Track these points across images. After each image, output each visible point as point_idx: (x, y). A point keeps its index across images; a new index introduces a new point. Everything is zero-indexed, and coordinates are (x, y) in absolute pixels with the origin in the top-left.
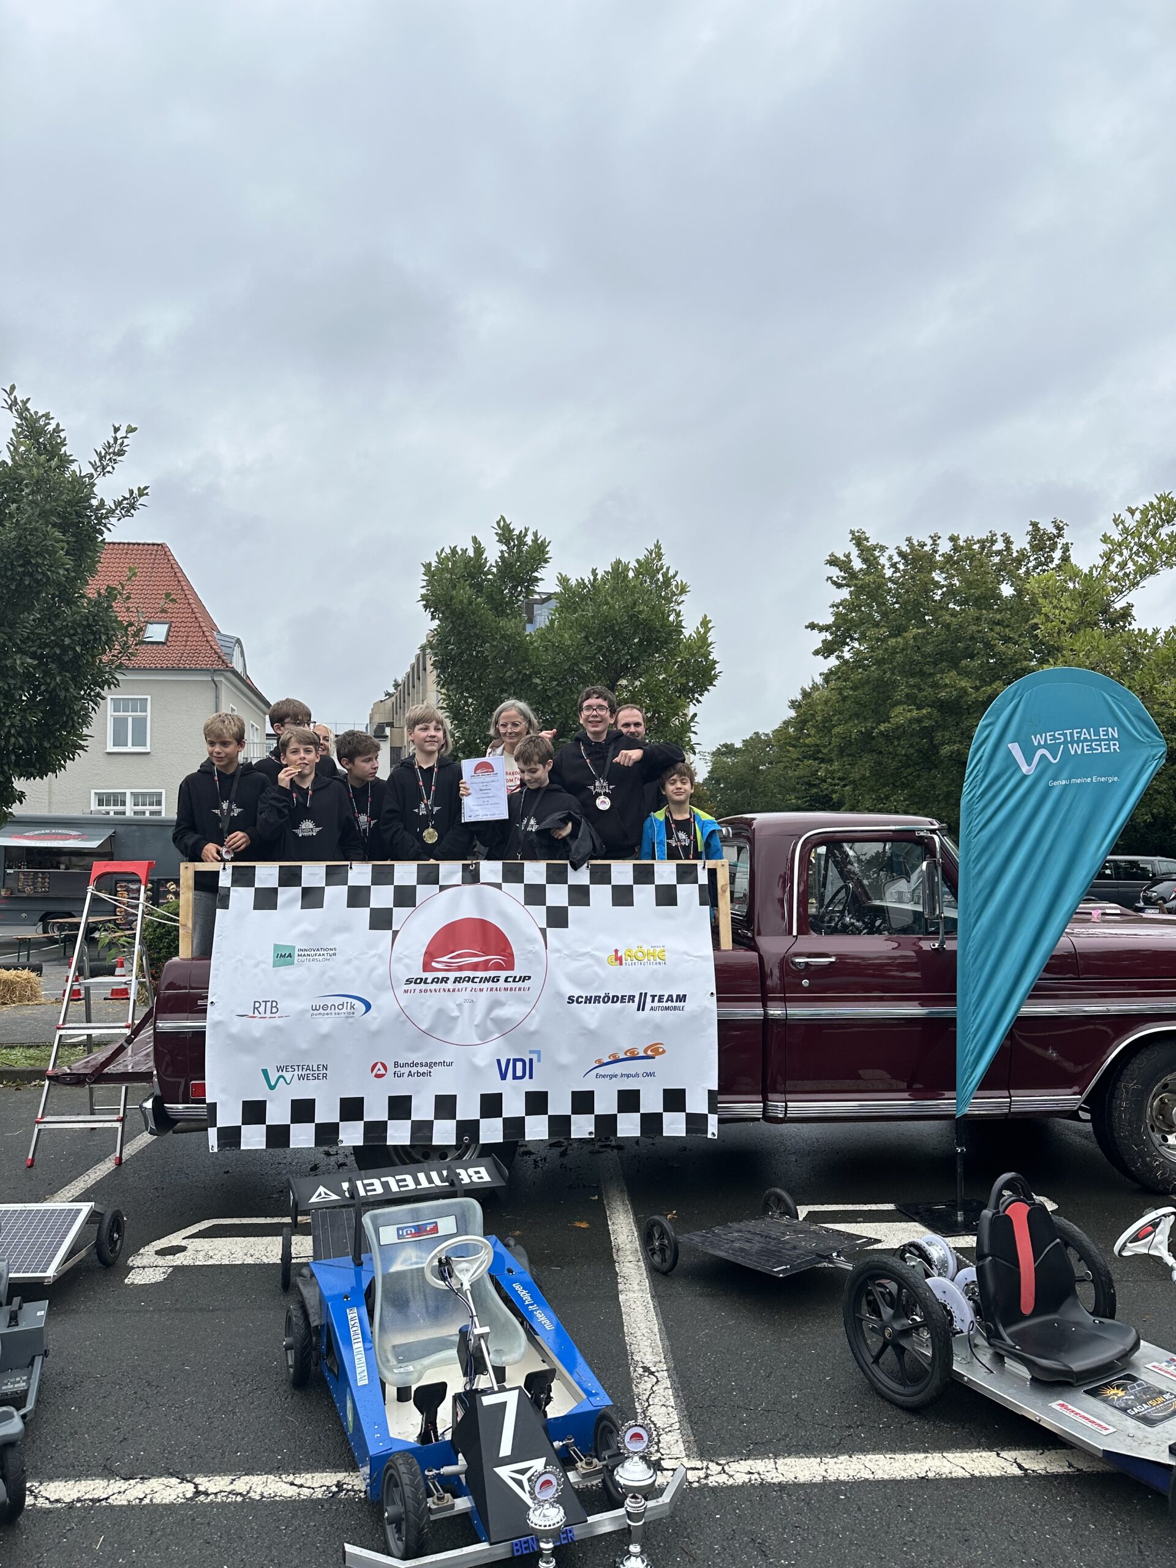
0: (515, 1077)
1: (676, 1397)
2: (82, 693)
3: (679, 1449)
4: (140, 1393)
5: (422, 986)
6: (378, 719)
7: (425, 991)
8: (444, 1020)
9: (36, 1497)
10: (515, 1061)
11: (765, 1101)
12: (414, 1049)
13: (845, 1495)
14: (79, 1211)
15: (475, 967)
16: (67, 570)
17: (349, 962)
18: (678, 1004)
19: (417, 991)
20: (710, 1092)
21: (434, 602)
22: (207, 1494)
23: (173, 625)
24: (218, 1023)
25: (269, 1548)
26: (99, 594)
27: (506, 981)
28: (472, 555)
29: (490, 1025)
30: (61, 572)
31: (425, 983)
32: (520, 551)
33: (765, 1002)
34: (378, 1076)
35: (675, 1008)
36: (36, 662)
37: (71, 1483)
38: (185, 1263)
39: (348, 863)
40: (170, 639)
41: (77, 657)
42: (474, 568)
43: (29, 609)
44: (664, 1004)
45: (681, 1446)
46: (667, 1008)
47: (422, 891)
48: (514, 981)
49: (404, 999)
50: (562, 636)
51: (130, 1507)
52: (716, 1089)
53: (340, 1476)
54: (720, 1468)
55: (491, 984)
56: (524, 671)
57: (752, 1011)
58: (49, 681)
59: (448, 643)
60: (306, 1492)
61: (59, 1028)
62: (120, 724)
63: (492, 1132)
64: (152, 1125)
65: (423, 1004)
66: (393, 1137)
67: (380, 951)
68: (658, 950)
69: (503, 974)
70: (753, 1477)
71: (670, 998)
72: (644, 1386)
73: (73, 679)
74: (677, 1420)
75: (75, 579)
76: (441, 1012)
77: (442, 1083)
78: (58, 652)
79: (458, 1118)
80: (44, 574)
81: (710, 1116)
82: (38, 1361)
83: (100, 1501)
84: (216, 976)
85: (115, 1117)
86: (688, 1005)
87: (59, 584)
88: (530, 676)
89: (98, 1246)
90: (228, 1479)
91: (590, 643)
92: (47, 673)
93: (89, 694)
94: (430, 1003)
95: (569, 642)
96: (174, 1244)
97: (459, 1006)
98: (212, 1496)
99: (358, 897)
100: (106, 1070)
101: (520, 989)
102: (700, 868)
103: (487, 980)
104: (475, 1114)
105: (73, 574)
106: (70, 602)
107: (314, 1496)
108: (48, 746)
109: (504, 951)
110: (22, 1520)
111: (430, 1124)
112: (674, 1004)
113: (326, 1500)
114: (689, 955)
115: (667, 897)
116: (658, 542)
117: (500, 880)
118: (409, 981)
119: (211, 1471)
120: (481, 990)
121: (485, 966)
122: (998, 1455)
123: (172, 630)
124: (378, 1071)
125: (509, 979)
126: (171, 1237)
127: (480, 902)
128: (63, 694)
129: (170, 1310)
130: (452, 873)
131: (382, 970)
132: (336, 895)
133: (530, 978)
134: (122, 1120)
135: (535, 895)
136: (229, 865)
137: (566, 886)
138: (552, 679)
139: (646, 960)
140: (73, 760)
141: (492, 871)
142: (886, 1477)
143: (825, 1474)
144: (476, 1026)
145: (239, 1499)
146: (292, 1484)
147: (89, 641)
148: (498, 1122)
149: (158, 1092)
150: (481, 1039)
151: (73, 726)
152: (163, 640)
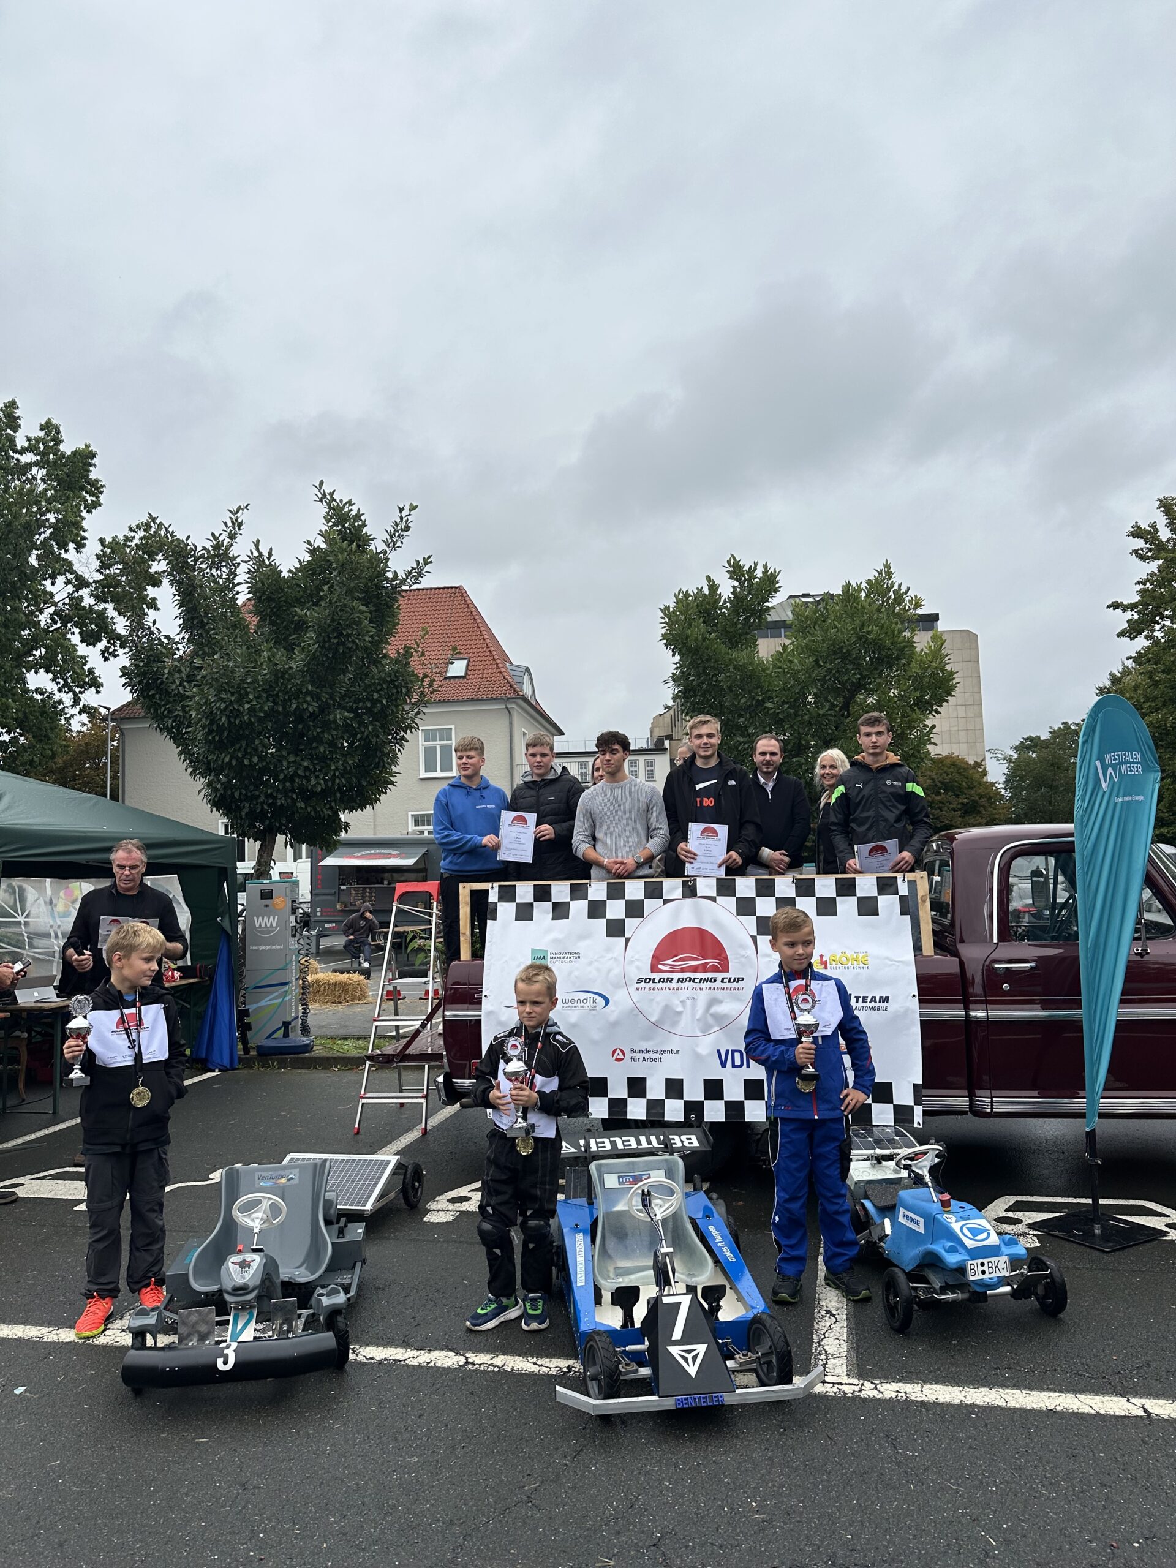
0: (734, 1066)
1: (849, 1333)
2: (390, 737)
3: (843, 1370)
4: (430, 1296)
5: (651, 985)
6: (659, 733)
7: (654, 989)
8: (670, 1016)
9: (357, 1355)
10: (733, 1051)
11: (971, 1096)
12: (647, 1038)
13: (977, 1415)
14: (388, 1162)
15: (695, 969)
16: (372, 636)
17: (591, 963)
18: (881, 1005)
19: (647, 989)
20: (915, 1085)
21: (675, 640)
22: (474, 1364)
23: (471, 660)
24: (490, 1013)
25: (514, 1401)
26: (399, 653)
27: (722, 981)
28: (707, 593)
29: (710, 1020)
30: (367, 639)
31: (653, 982)
32: (751, 585)
33: (967, 1005)
34: (618, 1060)
35: (878, 1008)
36: (352, 715)
37: (381, 1349)
38: (469, 1209)
39: (587, 881)
40: (469, 673)
41: (384, 708)
42: (709, 605)
43: (345, 671)
44: (868, 1005)
45: (845, 1368)
46: (871, 1008)
47: (649, 904)
48: (729, 982)
49: (636, 996)
50: (791, 662)
51: (420, 1366)
52: (920, 1082)
53: (571, 1362)
54: (874, 1386)
55: (709, 984)
56: (757, 698)
57: (955, 1013)
58: (363, 730)
59: (689, 674)
60: (544, 1370)
61: (375, 1020)
62: (430, 752)
63: (714, 1112)
64: (444, 1097)
65: (652, 1000)
66: (632, 1113)
67: (615, 955)
68: (861, 955)
69: (719, 976)
70: (900, 1395)
71: (873, 999)
72: (824, 1324)
73: (382, 727)
74: (846, 1349)
75: (380, 642)
76: (667, 1008)
77: (671, 1068)
78: (369, 705)
79: (685, 1098)
80: (353, 642)
81: (915, 1107)
82: (359, 1265)
83: (400, 1361)
84: (489, 974)
85: (420, 1095)
86: (891, 1006)
87: (366, 649)
88: (763, 701)
89: (404, 1190)
90: (489, 1356)
91: (820, 666)
92: (361, 723)
93: (396, 738)
94: (658, 999)
95: (800, 667)
96: (462, 1195)
97: (682, 1002)
98: (477, 1366)
99: (596, 910)
100: (407, 1052)
101: (735, 989)
102: (900, 881)
103: (706, 980)
104: (699, 1096)
105: (377, 638)
106: (376, 662)
107: (550, 1373)
108: (365, 784)
109: (719, 955)
110: (347, 1366)
111: (661, 1103)
112: (878, 1005)
113: (559, 1376)
114: (892, 961)
115: (868, 907)
116: (887, 561)
117: (714, 894)
118: (640, 981)
119: (477, 1350)
120: (701, 989)
121: (704, 968)
122: (1128, 1400)
123: (471, 664)
124: (618, 1055)
125: (725, 980)
126: (459, 1190)
127: (698, 913)
128: (374, 740)
129: (455, 1242)
130: (676, 888)
131: (617, 970)
132: (579, 908)
133: (743, 979)
134: (426, 1097)
135: (746, 907)
136: (496, 884)
137: (774, 899)
138: (784, 703)
139: (850, 965)
140: (386, 793)
141: (707, 886)
142: (1018, 1406)
143: (963, 1399)
144: (698, 1020)
145: (496, 1369)
146: (535, 1364)
147: (393, 694)
148: (720, 1104)
149: (447, 1069)
150: (702, 1032)
151: (384, 765)
152: (463, 674)
